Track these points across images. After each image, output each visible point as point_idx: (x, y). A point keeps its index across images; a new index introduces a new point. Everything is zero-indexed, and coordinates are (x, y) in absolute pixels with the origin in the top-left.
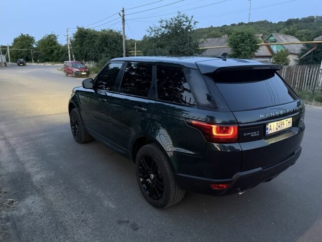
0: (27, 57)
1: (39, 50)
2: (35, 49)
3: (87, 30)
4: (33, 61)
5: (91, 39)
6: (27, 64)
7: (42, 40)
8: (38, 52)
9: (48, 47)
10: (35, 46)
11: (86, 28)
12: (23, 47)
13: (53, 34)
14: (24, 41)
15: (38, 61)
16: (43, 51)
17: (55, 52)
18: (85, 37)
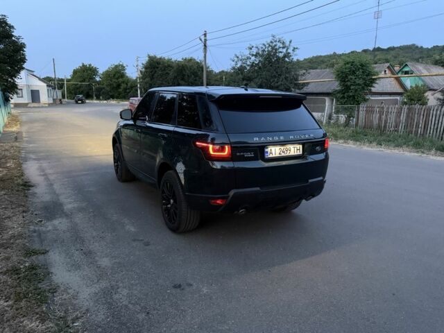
0: (88, 93)
1: (103, 85)
2: (99, 83)
3: (160, 59)
4: (95, 98)
5: (165, 70)
6: (87, 101)
7: (107, 71)
8: (102, 86)
9: (114, 80)
10: (98, 79)
11: (158, 57)
12: (84, 81)
13: (121, 63)
14: (86, 73)
15: (101, 98)
16: (107, 86)
17: (122, 87)
18: (157, 68)
